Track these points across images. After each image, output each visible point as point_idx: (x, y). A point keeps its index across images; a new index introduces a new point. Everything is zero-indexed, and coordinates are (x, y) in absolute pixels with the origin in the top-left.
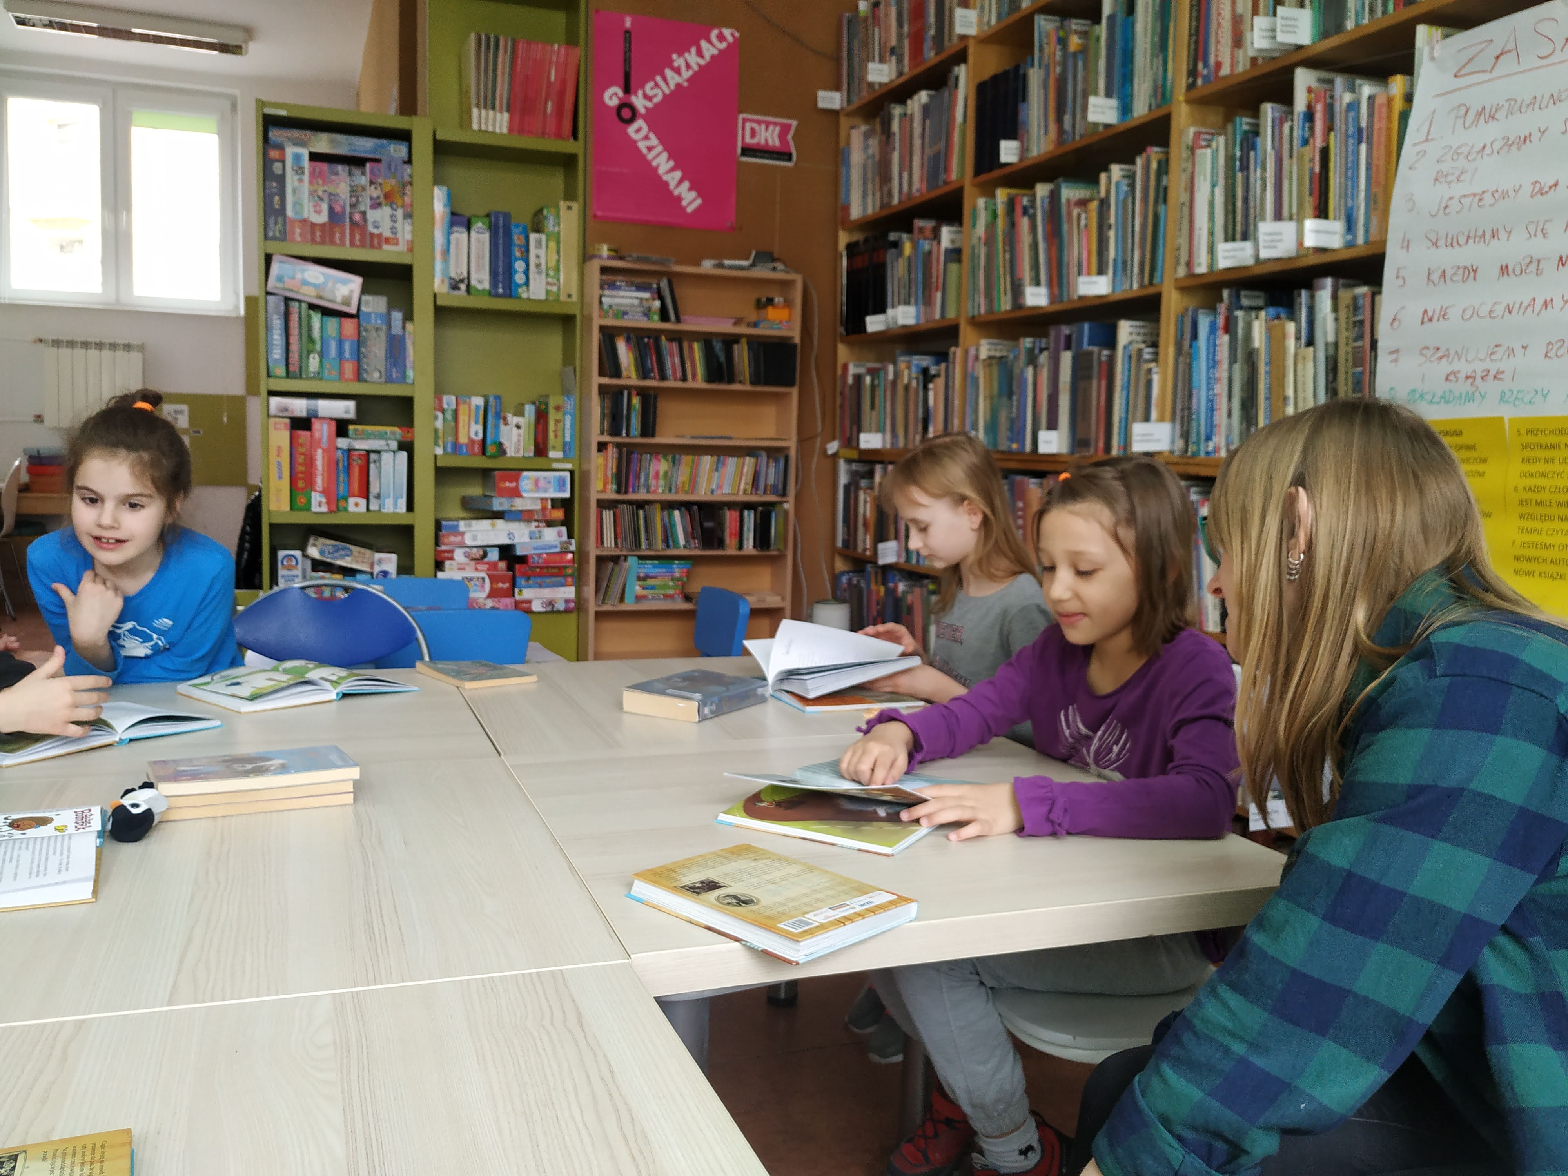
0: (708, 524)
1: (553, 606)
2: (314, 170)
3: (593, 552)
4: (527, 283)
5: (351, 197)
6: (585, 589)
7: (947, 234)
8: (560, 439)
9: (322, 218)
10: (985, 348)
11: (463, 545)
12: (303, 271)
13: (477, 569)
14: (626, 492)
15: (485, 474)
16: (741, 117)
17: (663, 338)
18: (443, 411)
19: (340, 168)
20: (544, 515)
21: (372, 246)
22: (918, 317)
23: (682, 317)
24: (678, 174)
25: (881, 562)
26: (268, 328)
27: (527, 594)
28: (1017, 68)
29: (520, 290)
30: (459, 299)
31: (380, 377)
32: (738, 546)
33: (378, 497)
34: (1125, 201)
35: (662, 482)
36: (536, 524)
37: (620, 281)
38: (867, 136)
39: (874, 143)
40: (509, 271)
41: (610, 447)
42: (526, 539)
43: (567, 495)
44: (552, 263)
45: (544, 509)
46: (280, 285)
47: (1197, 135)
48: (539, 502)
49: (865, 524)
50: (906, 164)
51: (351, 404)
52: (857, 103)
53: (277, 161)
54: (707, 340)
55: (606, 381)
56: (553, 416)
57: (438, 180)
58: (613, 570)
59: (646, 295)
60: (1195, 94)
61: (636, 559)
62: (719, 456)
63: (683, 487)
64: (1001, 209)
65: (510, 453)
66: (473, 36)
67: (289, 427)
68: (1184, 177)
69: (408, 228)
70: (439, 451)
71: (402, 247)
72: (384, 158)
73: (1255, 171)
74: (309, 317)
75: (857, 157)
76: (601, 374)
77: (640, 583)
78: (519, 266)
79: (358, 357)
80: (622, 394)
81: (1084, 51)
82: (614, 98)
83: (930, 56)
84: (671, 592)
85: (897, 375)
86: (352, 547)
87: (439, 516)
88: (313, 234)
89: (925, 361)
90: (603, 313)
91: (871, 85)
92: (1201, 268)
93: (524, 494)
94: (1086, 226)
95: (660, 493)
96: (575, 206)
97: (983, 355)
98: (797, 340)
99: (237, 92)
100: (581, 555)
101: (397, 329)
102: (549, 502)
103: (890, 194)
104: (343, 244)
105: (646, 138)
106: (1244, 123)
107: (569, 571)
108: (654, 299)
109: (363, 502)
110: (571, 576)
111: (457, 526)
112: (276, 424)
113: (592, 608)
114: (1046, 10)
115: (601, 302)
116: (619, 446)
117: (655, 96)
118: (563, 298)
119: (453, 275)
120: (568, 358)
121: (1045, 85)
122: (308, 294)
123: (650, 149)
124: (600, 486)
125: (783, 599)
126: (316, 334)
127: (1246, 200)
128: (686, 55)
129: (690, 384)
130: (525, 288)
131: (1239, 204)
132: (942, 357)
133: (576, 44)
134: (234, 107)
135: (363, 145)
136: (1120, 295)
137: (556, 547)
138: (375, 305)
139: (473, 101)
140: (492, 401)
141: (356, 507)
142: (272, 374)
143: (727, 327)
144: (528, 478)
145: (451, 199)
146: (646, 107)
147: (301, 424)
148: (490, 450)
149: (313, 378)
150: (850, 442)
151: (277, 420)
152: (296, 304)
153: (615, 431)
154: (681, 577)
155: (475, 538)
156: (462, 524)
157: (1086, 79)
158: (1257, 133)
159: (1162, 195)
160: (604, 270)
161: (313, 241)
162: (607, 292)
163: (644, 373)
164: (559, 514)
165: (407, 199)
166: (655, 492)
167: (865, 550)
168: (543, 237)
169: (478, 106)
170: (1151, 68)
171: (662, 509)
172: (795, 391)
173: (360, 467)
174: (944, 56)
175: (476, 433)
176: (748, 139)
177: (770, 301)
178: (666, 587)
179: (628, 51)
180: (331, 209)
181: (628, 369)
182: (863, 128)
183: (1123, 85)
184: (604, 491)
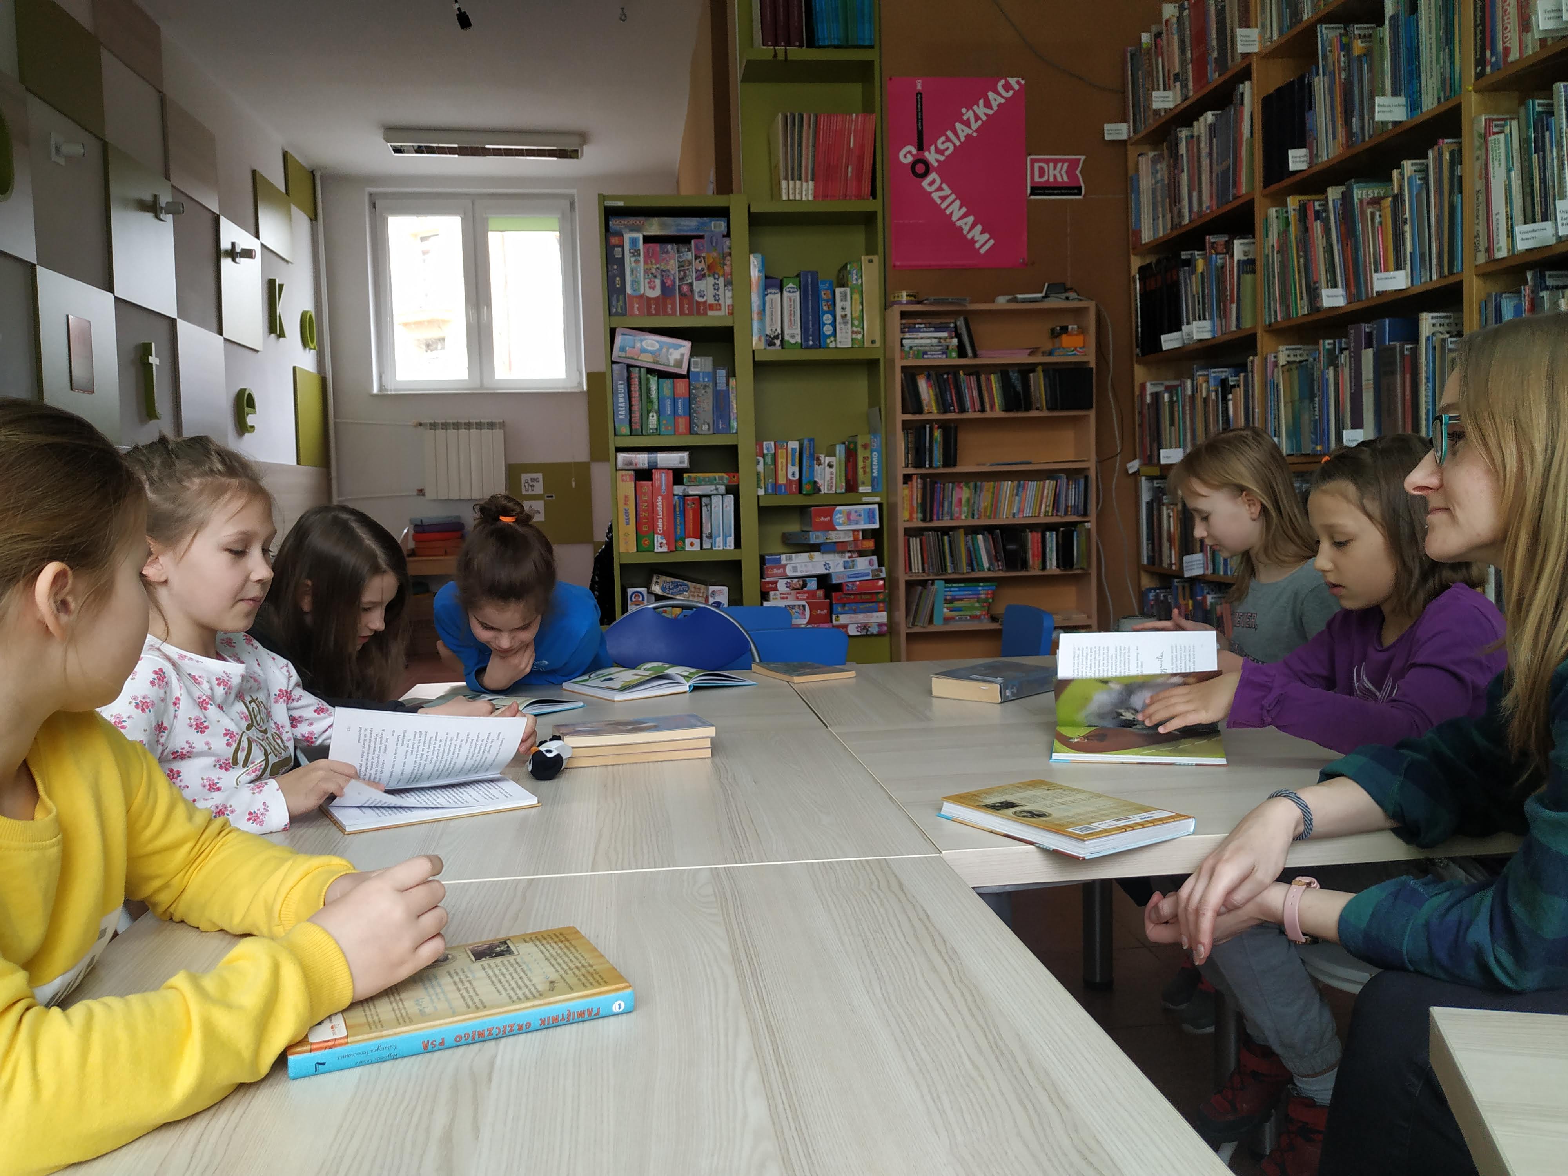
0: (1011, 547)
1: (868, 630)
2: (648, 251)
3: (903, 578)
4: (834, 334)
5: (679, 271)
6: (897, 613)
7: (1239, 247)
8: (868, 475)
9: (656, 293)
10: (1284, 354)
11: (784, 576)
12: (641, 341)
13: (797, 598)
14: (931, 520)
15: (802, 511)
16: (1029, 158)
17: (961, 373)
18: (764, 456)
19: (669, 247)
20: (856, 545)
21: (698, 313)
22: (1213, 331)
23: (978, 352)
24: (970, 219)
25: (1187, 574)
26: (614, 393)
27: (843, 619)
28: (1302, 78)
29: (828, 341)
30: (775, 354)
31: (709, 429)
32: (1041, 566)
33: (710, 536)
34: (1419, 195)
35: (965, 509)
36: (849, 554)
37: (919, 323)
38: (1154, 162)
39: (1162, 167)
40: (819, 324)
41: (915, 477)
42: (841, 568)
43: (877, 526)
44: (857, 314)
45: (856, 540)
46: (623, 355)
47: (1488, 121)
48: (851, 533)
49: (1170, 540)
50: (1195, 184)
51: (685, 455)
52: (1143, 131)
53: (618, 246)
54: (1003, 371)
55: (909, 417)
56: (861, 454)
57: (752, 251)
58: (921, 593)
59: (945, 334)
60: (1484, 82)
61: (943, 582)
62: (1019, 481)
63: (986, 512)
64: (1292, 216)
65: (824, 490)
66: (780, 117)
67: (633, 478)
68: (1478, 165)
69: (729, 294)
70: (761, 492)
71: (724, 312)
72: (707, 235)
73: (1552, 151)
74: (648, 380)
75: (1145, 183)
76: (904, 412)
77: (948, 605)
78: (827, 318)
79: (690, 412)
80: (925, 428)
81: (1368, 53)
82: (909, 156)
83: (1214, 77)
84: (978, 613)
85: (1195, 389)
86: (689, 583)
87: (762, 553)
88: (649, 307)
89: (1223, 373)
90: (904, 355)
91: (1157, 112)
92: (1503, 254)
93: (838, 528)
94: (1381, 223)
95: (963, 519)
96: (875, 258)
97: (1282, 361)
98: (1093, 365)
99: (574, 191)
100: (891, 581)
101: (721, 386)
102: (861, 533)
103: (1180, 214)
104: (674, 314)
105: (940, 189)
106: (1538, 104)
107: (881, 597)
108: (952, 338)
109: (697, 542)
110: (883, 601)
111: (779, 560)
112: (622, 476)
113: (903, 630)
114: (1329, 18)
115: (902, 345)
116: (923, 477)
117: (947, 149)
118: (867, 344)
119: (768, 332)
120: (874, 399)
121: (1331, 92)
122: (646, 360)
123: (944, 198)
124: (906, 515)
125: (1089, 617)
126: (654, 395)
127: (1543, 181)
128: (975, 107)
129: (989, 414)
130: (832, 339)
131: (1537, 185)
132: (1241, 367)
133: (873, 111)
134: (572, 204)
135: (688, 225)
136: (1419, 289)
137: (868, 575)
138: (703, 365)
139: (782, 175)
140: (806, 443)
141: (691, 546)
142: (618, 433)
143: (1024, 358)
144: (841, 512)
145: (765, 266)
146: (937, 161)
147: (643, 475)
148: (806, 489)
149: (653, 434)
150: (1151, 459)
151: (624, 472)
152: (637, 369)
153: (919, 464)
154: (987, 598)
155: (795, 569)
156: (783, 557)
157: (1371, 81)
158: (1551, 114)
159: (1457, 184)
160: (904, 315)
161: (649, 314)
162: (907, 335)
163: (944, 407)
164: (870, 544)
165: (727, 269)
166: (958, 518)
167: (1171, 564)
168: (848, 290)
169: (786, 178)
170: (1438, 62)
171: (966, 534)
172: (1092, 414)
173: (694, 510)
174: (1229, 74)
175: (793, 474)
176: (1037, 179)
177: (1064, 330)
178: (972, 608)
179: (920, 111)
180: (663, 284)
181: (929, 405)
182: (1151, 154)
183: (1410, 82)
184: (910, 520)
